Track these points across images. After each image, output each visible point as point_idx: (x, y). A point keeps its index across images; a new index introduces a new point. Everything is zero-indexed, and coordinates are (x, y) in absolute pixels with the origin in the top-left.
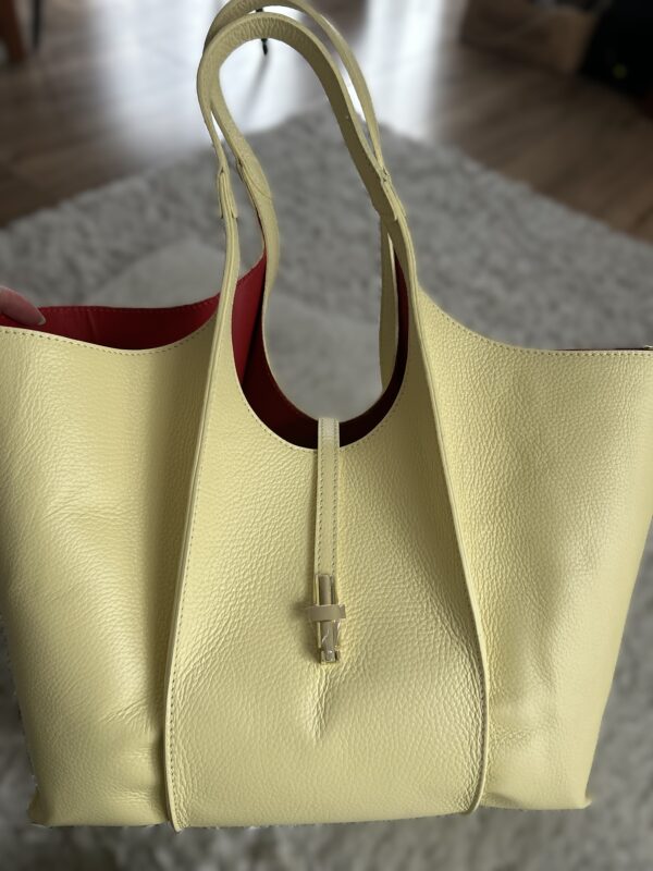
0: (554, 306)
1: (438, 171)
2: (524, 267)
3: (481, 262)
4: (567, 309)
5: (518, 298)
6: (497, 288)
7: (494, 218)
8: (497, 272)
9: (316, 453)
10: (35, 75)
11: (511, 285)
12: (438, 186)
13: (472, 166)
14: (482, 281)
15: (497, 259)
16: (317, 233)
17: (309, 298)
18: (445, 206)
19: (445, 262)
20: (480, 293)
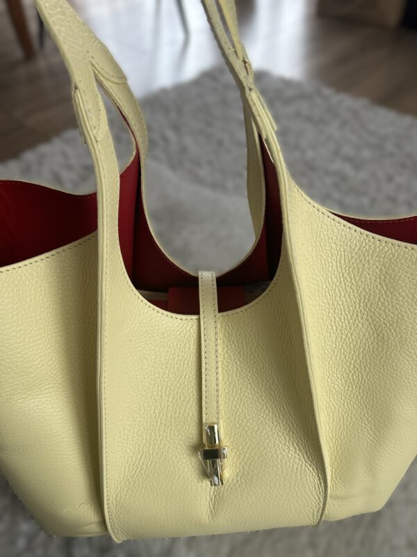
0: (390, 179)
1: (303, 96)
2: (367, 154)
3: (336, 153)
4: (399, 179)
5: (363, 175)
6: (348, 169)
7: (344, 124)
8: (347, 159)
9: (199, 320)
10: (41, 64)
11: (358, 167)
12: (304, 107)
13: (327, 91)
14: (337, 165)
15: (348, 150)
16: (220, 143)
17: (214, 186)
18: (309, 119)
19: (310, 154)
20: (336, 173)
